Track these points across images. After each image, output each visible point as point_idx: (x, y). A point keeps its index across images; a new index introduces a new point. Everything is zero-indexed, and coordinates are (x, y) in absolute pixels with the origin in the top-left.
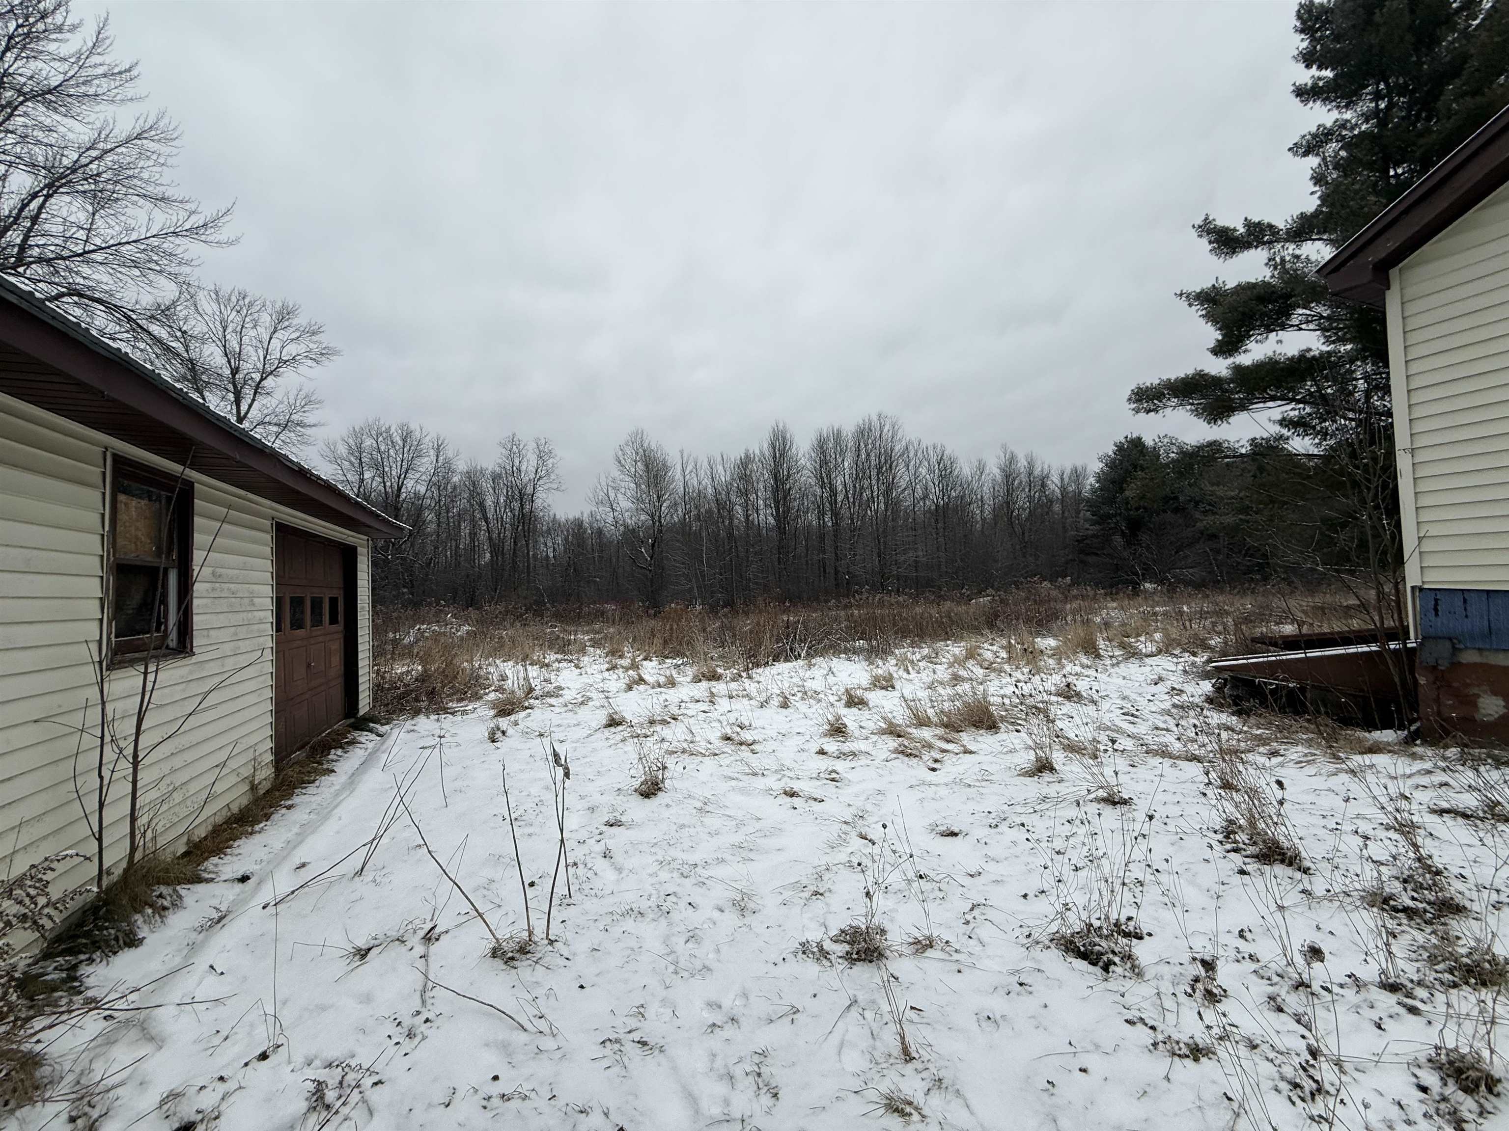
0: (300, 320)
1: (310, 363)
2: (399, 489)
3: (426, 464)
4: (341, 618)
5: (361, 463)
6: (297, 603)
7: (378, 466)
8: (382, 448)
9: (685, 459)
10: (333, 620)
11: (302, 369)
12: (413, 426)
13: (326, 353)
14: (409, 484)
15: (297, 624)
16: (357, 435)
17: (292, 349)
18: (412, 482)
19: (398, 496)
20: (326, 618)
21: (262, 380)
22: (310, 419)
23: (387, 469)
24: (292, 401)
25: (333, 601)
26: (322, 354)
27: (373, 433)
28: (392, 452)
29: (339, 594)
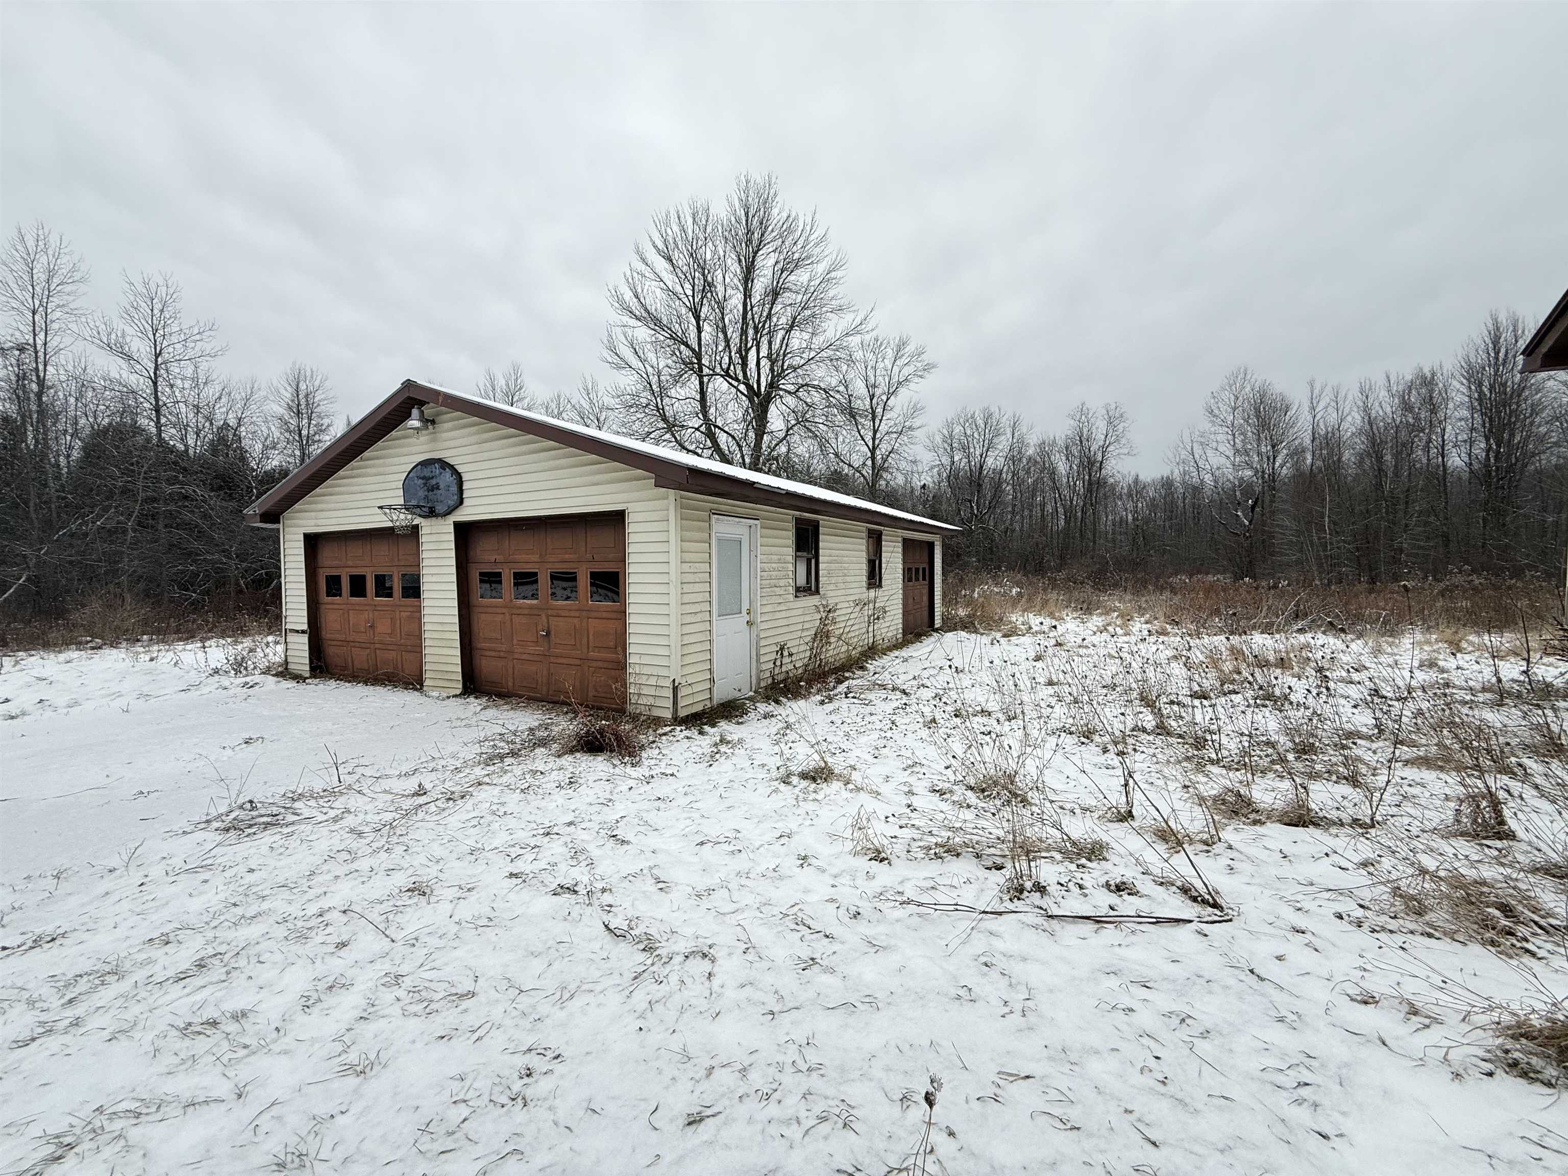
0: (910, 349)
1: (916, 380)
2: (981, 467)
3: (1003, 443)
4: (927, 578)
5: (952, 449)
6: (910, 569)
7: (965, 448)
8: (969, 432)
9: (1316, 392)
10: (924, 579)
11: (912, 386)
12: (994, 409)
13: (928, 368)
14: (990, 461)
15: (910, 580)
16: (950, 425)
17: (906, 371)
18: (992, 460)
19: (980, 473)
20: (921, 578)
21: (888, 399)
22: (917, 423)
23: (972, 450)
24: (905, 411)
25: (924, 569)
26: (925, 370)
27: (961, 420)
28: (976, 435)
29: (926, 566)
